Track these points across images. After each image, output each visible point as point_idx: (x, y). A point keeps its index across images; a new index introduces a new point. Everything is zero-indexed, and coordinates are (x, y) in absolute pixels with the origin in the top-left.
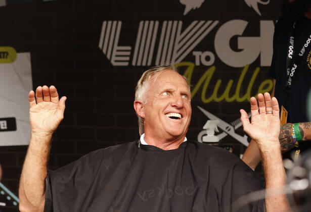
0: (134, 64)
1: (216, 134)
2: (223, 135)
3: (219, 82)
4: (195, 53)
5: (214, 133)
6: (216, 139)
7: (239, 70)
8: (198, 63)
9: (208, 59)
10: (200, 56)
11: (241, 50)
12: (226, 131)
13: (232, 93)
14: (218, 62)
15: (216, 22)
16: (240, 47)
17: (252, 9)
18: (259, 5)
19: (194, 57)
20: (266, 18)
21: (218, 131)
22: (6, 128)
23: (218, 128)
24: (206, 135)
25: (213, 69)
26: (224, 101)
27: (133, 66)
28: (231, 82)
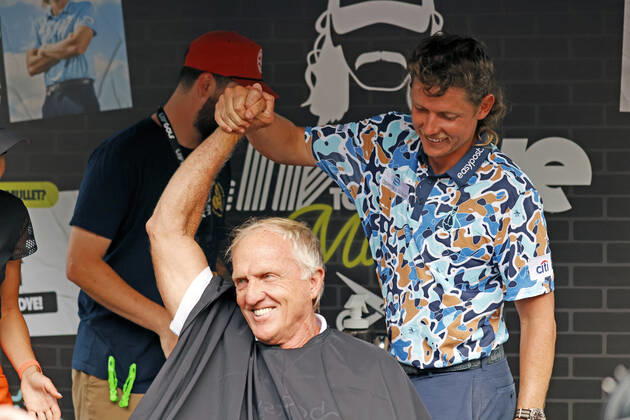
0: (239, 208)
1: (364, 316)
2: (376, 317)
4: (332, 191)
5: (361, 315)
6: (365, 324)
8: (337, 207)
10: (341, 196)
12: (381, 310)
19: (332, 196)
21: (367, 312)
22: (41, 308)
23: (368, 306)
24: (348, 317)
27: (237, 211)
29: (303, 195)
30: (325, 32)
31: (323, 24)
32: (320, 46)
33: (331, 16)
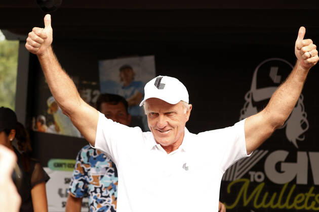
3: (266, 194)
4: (250, 173)
7: (281, 186)
8: (252, 180)
9: (259, 177)
10: (254, 175)
11: (283, 172)
13: (275, 202)
14: (267, 180)
15: (266, 152)
16: (282, 169)
17: (291, 144)
18: (297, 141)
19: (250, 175)
20: (302, 150)
25: (263, 184)
26: (269, 208)
28: (275, 195)
29: (236, 174)
30: (249, 100)
31: (248, 97)
32: (247, 106)
33: (252, 94)
